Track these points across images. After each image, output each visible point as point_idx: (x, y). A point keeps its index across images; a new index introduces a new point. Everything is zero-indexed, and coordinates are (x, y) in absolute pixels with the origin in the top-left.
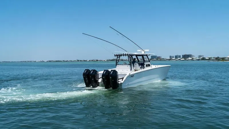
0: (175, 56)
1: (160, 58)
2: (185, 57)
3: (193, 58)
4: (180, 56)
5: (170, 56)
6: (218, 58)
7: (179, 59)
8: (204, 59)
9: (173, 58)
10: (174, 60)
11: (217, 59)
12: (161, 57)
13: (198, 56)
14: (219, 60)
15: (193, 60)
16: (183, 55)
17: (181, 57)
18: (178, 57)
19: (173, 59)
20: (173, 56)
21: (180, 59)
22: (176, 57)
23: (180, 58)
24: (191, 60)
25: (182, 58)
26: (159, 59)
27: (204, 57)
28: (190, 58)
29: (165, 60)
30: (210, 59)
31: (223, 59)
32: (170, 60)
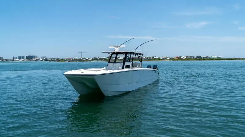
0: (19, 57)
2: (29, 58)
3: (36, 59)
4: (23, 57)
5: (13, 57)
6: (59, 59)
7: (22, 59)
8: (46, 60)
9: (17, 59)
10: (18, 60)
11: (58, 60)
13: (42, 57)
14: (59, 60)
15: (37, 61)
16: (26, 56)
17: (25, 58)
18: (22, 58)
19: (16, 59)
20: (17, 57)
21: (24, 60)
22: (20, 58)
24: (34, 60)
26: (1, 60)
27: (47, 58)
28: (33, 59)
29: (7, 61)
30: (51, 60)
31: (63, 60)
32: (13, 60)
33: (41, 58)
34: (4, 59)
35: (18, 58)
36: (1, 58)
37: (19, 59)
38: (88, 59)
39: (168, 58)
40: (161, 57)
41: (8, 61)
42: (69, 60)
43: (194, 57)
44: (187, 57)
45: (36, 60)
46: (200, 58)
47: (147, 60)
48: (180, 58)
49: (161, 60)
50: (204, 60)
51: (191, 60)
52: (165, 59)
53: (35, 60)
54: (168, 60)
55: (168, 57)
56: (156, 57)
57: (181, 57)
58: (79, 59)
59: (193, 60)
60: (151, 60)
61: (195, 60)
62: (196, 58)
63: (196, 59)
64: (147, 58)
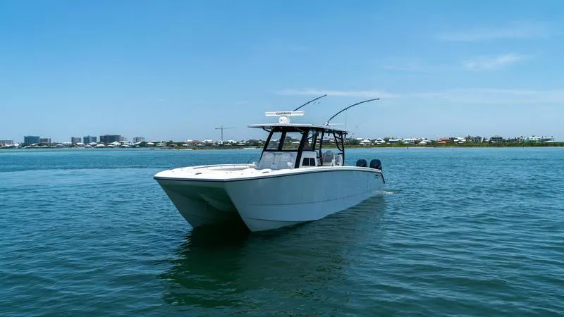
0: (84, 138)
1: (48, 142)
2: (107, 140)
3: (122, 143)
4: (94, 139)
5: (73, 139)
6: (171, 142)
7: (92, 144)
8: (144, 145)
9: (80, 142)
10: (82, 146)
11: (170, 145)
12: (50, 139)
13: (134, 139)
14: (173, 146)
15: (124, 147)
16: (101, 137)
17: (98, 140)
18: (91, 139)
19: (78, 144)
20: (80, 139)
21: (95, 145)
22: (87, 140)
24: (117, 146)
25: (99, 143)
26: (46, 144)
27: (146, 141)
28: (116, 143)
29: (60, 147)
30: (155, 145)
31: (180, 145)
32: (72, 146)
33: (132, 141)
34: (52, 142)
35: (82, 140)
36: (46, 140)
37: (84, 142)
38: (238, 143)
39: (422, 142)
40: (407, 139)
41: (62, 147)
42: (195, 145)
43: (484, 139)
44: (468, 138)
45: (121, 146)
46: (498, 142)
47: (372, 146)
48: (451, 142)
49: (405, 145)
50: (509, 146)
51: (479, 146)
52: (416, 143)
53: (119, 144)
54: (422, 145)
55: (422, 140)
56: (393, 139)
57: (453, 139)
58: (216, 144)
59: (482, 146)
60: (383, 145)
61: (487, 146)
62: (490, 142)
63: (490, 144)
64: (373, 141)
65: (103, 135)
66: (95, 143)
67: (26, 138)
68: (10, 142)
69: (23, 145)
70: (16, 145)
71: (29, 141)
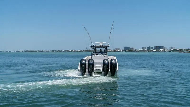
0: (148, 48)
1: (133, 49)
2: (157, 48)
3: (165, 50)
5: (143, 48)
8: (175, 50)
10: (147, 51)
11: (188, 50)
13: (170, 47)
15: (165, 51)
16: (155, 47)
17: (154, 48)
18: (150, 48)
19: (145, 50)
20: (146, 48)
21: (152, 51)
23: (152, 49)
25: (154, 50)
27: (175, 49)
28: (162, 50)
29: (137, 51)
30: (181, 51)
32: (142, 51)
33: (169, 49)
34: (135, 49)
35: (147, 48)
36: (132, 48)
65: (156, 46)
66: (152, 50)
67: (125, 47)
68: (119, 49)
69: (124, 51)
70: (121, 50)
71: (126, 49)
